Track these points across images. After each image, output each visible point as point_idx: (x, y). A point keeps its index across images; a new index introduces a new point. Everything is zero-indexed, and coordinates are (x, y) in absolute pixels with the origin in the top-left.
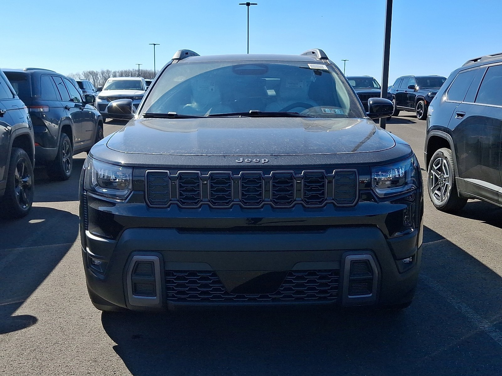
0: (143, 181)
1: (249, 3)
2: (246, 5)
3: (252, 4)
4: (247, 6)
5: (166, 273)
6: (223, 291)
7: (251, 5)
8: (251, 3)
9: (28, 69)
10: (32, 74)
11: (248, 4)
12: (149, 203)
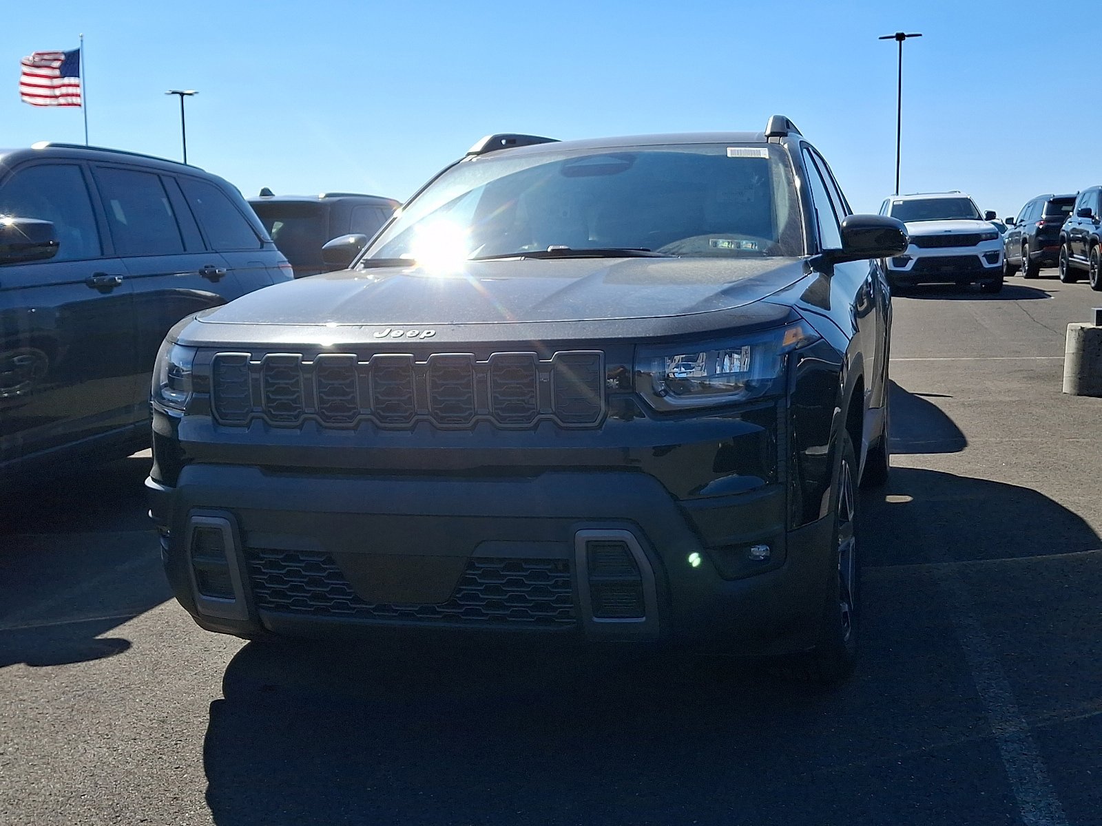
0: (206, 378)
1: (903, 34)
2: (895, 39)
3: (909, 36)
4: (898, 42)
5: (249, 555)
6: (350, 594)
7: (906, 38)
8: (906, 34)
9: (328, 195)
10: (333, 204)
11: (900, 37)
12: (218, 417)
